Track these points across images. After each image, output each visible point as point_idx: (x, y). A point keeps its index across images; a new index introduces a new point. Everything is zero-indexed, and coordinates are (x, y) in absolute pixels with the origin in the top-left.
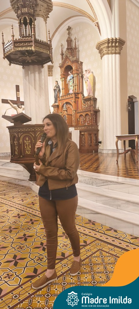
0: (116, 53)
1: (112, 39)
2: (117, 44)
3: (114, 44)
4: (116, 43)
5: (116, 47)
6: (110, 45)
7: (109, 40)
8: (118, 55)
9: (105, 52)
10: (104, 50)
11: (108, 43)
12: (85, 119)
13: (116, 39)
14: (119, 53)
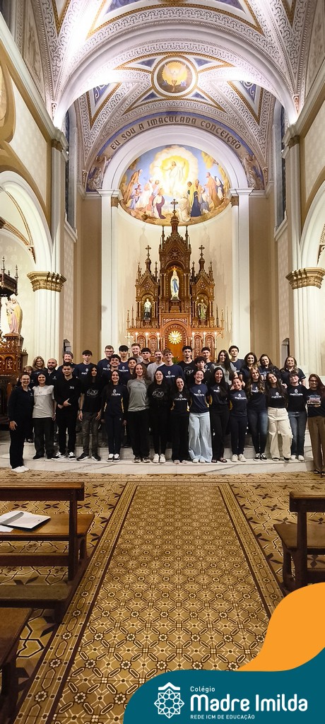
0: (56, 290)
1: (54, 274)
2: (58, 281)
3: (54, 280)
4: (57, 279)
5: (57, 283)
6: (50, 279)
7: (49, 273)
8: (57, 292)
9: (42, 285)
10: (42, 283)
11: (48, 276)
13: (58, 275)
14: (60, 291)
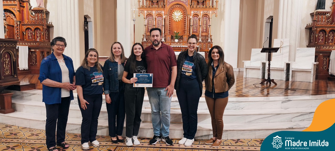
12: (34, 34)
